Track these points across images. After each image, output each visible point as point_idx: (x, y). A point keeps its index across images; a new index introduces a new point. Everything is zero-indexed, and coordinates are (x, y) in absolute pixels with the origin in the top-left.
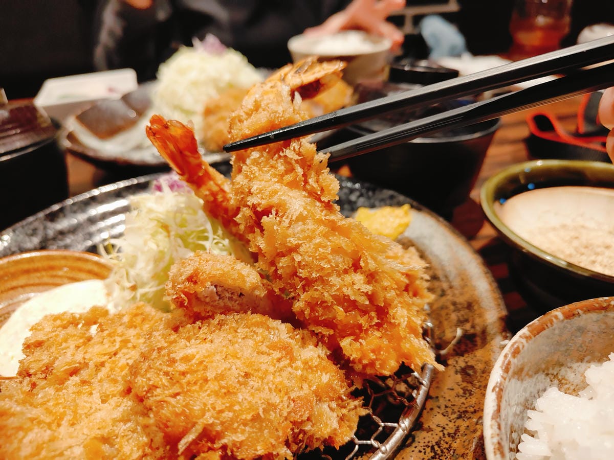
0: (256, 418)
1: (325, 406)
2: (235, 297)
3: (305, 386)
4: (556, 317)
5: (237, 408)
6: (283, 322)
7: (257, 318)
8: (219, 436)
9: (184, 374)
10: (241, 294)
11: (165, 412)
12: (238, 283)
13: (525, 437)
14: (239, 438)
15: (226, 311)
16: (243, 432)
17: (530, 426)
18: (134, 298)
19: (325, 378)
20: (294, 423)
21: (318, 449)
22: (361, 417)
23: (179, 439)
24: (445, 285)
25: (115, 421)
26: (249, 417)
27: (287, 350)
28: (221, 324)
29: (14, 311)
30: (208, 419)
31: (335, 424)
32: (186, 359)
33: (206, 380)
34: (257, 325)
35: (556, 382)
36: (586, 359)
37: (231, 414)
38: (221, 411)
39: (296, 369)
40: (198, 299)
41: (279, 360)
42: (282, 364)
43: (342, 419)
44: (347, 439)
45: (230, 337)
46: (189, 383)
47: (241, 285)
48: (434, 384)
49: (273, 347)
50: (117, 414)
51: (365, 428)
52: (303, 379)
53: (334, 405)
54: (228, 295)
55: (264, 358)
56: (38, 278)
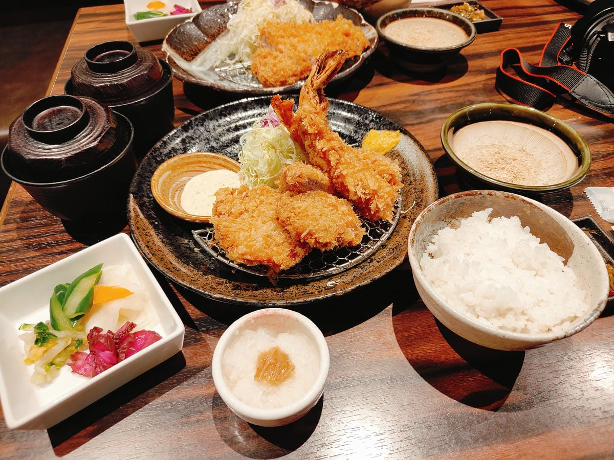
0: (326, 230)
1: (350, 229)
2: (314, 184)
3: (342, 221)
4: (451, 198)
5: (319, 225)
6: (333, 195)
7: (323, 193)
8: (314, 234)
9: (299, 213)
10: (316, 183)
11: (296, 225)
12: (316, 178)
13: (430, 244)
14: (321, 235)
15: (311, 189)
16: (322, 233)
17: (433, 241)
18: (256, 182)
19: (350, 218)
20: (338, 234)
21: (346, 246)
22: (364, 236)
23: (301, 234)
24: (412, 179)
25: (272, 230)
26: (324, 229)
27: (335, 207)
28: (309, 195)
29: (185, 185)
30: (311, 228)
31: (354, 236)
32: (299, 208)
33: (308, 216)
34: (322, 196)
35: (450, 225)
36: (465, 216)
37: (318, 227)
38: (315, 226)
39: (339, 214)
40: (301, 184)
41: (332, 210)
42: (333, 212)
43: (356, 235)
44: (358, 243)
45: (313, 200)
46: (302, 216)
47: (317, 179)
48: (398, 226)
49: (330, 205)
50: (271, 228)
51: (366, 240)
52: (341, 218)
53: (353, 229)
54: (312, 183)
55: (327, 210)
56: (193, 167)
